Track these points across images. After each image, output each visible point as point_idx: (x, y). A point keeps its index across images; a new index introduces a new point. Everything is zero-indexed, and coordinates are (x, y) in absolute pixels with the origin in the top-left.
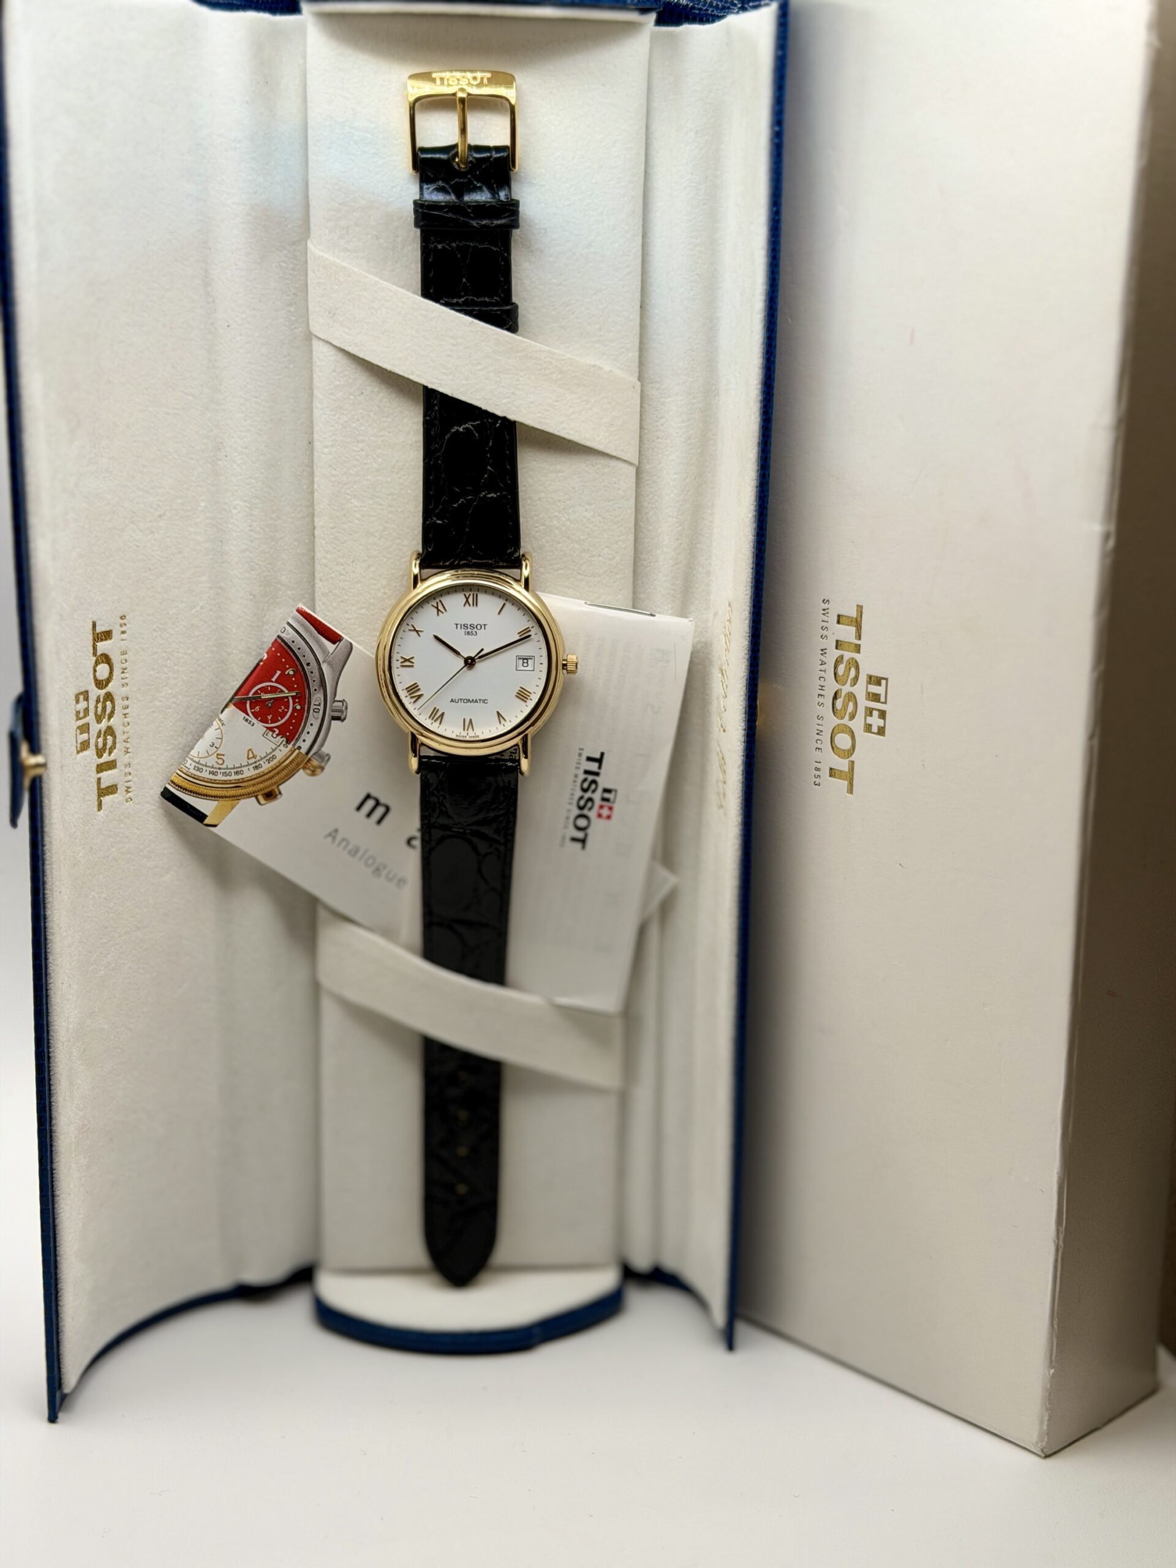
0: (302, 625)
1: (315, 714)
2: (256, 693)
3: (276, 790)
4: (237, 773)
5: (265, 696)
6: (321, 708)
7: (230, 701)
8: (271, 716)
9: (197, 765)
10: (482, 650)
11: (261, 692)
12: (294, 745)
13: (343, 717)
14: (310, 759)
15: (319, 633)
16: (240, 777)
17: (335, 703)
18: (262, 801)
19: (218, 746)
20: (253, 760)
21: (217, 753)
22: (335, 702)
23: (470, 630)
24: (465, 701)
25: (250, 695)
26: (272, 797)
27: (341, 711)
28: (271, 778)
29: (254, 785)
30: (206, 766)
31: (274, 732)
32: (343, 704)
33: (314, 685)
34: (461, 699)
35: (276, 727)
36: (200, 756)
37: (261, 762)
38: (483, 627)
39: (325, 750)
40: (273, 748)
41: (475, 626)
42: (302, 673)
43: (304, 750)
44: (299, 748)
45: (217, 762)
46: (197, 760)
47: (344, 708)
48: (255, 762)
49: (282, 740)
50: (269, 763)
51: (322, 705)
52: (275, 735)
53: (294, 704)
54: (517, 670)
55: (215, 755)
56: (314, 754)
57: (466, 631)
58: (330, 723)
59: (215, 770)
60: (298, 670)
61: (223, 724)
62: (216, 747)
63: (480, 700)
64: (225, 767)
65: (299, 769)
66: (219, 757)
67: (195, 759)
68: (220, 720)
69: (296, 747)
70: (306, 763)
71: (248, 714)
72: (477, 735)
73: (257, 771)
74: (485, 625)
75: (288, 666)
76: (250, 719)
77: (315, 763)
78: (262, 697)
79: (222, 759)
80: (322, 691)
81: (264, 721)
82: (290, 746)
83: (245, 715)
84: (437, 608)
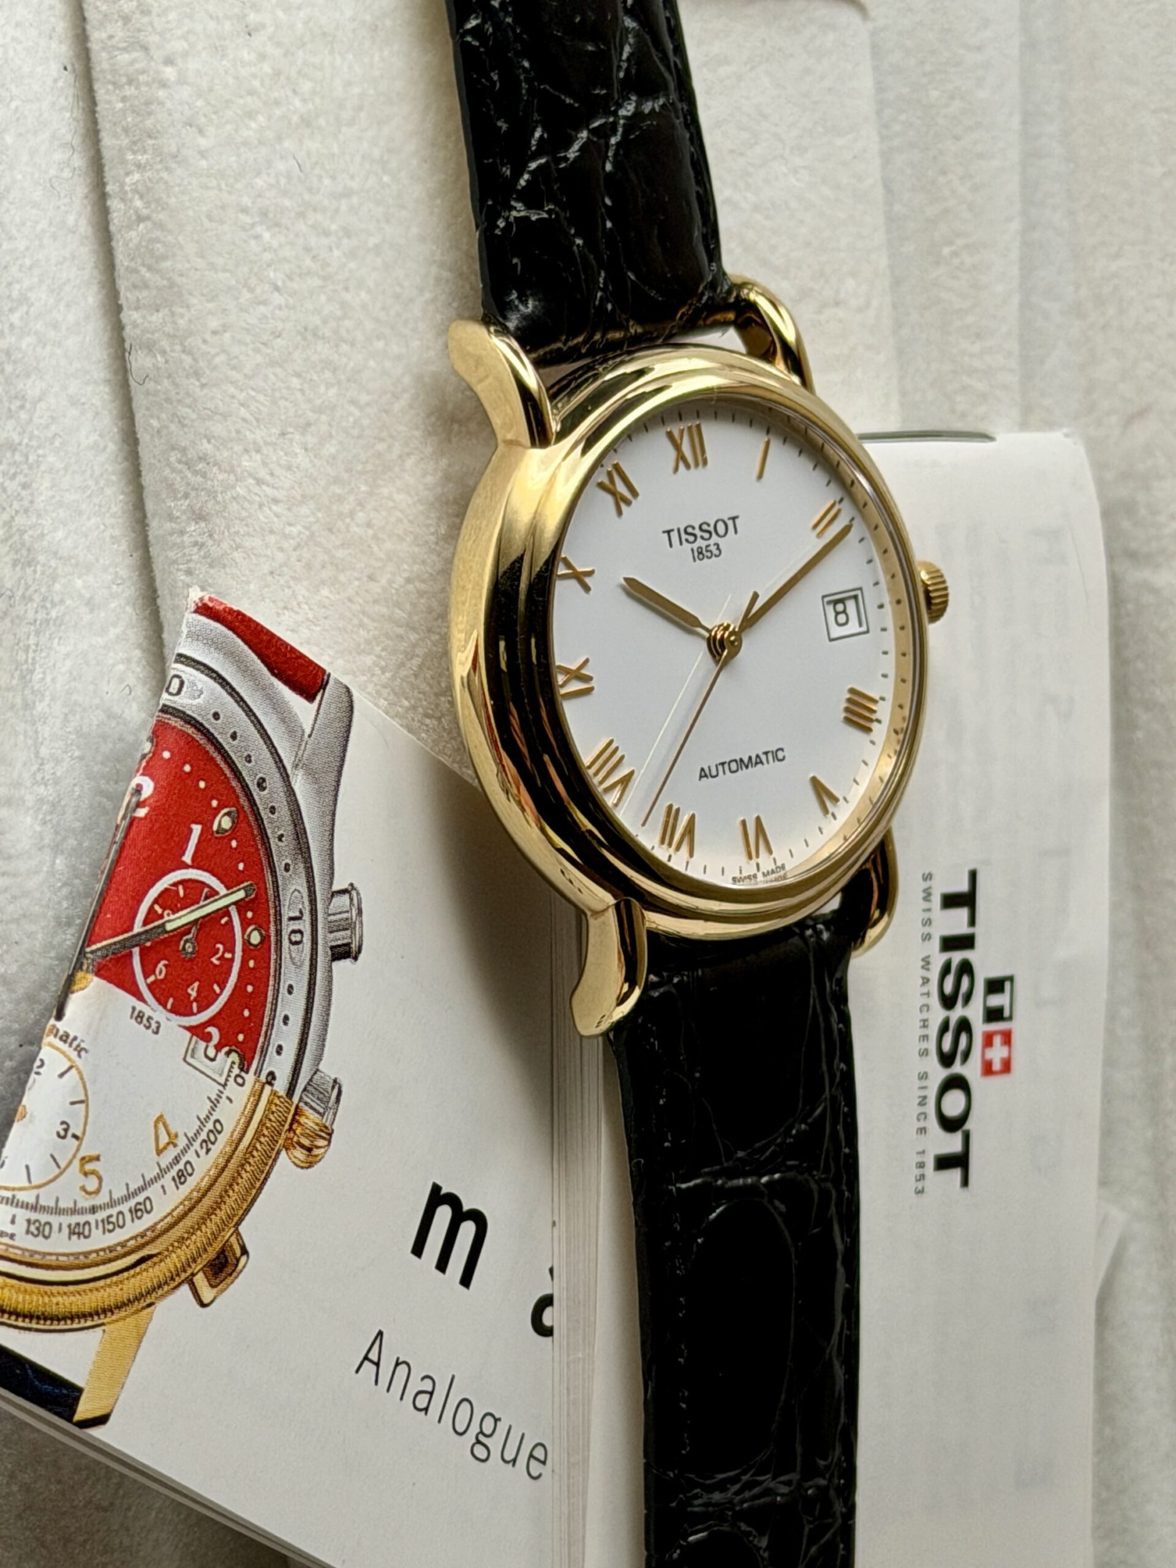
0: (231, 655)
1: (293, 948)
2: (151, 916)
3: (233, 1240)
4: (137, 1212)
5: (175, 921)
6: (305, 925)
7: (78, 966)
8: (196, 985)
9: (34, 1216)
10: (756, 596)
11: (164, 908)
12: (258, 1072)
13: (354, 947)
14: (297, 1107)
15: (271, 670)
16: (147, 1221)
17: (335, 900)
18: (207, 1294)
19: (79, 1133)
20: (171, 1153)
21: (81, 1154)
22: (332, 896)
23: (703, 544)
24: (734, 766)
25: (138, 928)
26: (229, 1270)
27: (348, 926)
28: (218, 1204)
29: (182, 1240)
30: (57, 1211)
31: (207, 1038)
32: (351, 900)
33: (282, 852)
34: (723, 764)
35: (211, 1022)
36: (35, 1182)
37: (190, 1156)
38: (730, 523)
39: (329, 1068)
40: (213, 1097)
41: (711, 529)
42: (251, 818)
43: (281, 1085)
44: (272, 1075)
45: (83, 1189)
46: (28, 1197)
47: (354, 912)
48: (177, 1160)
49: (229, 1060)
50: (208, 1151)
51: (307, 917)
52: (211, 1052)
53: (244, 930)
54: (831, 640)
55: (76, 1163)
56: (305, 1090)
57: (695, 546)
58: (330, 971)
59: (81, 1219)
60: (240, 809)
61: (79, 1050)
62: (75, 1136)
63: (766, 753)
64: (107, 1200)
65: (278, 1153)
66: (89, 1167)
67: (22, 1196)
68: (65, 1038)
69: (263, 1078)
70: (290, 1129)
71: (140, 997)
72: (779, 864)
73: (185, 1190)
74: (734, 519)
75: (215, 803)
76: (148, 1012)
77: (310, 1119)
78: (169, 927)
79: (93, 1172)
80: (301, 866)
81: (181, 1009)
82: (250, 1078)
83: (132, 1000)
84: (613, 493)
